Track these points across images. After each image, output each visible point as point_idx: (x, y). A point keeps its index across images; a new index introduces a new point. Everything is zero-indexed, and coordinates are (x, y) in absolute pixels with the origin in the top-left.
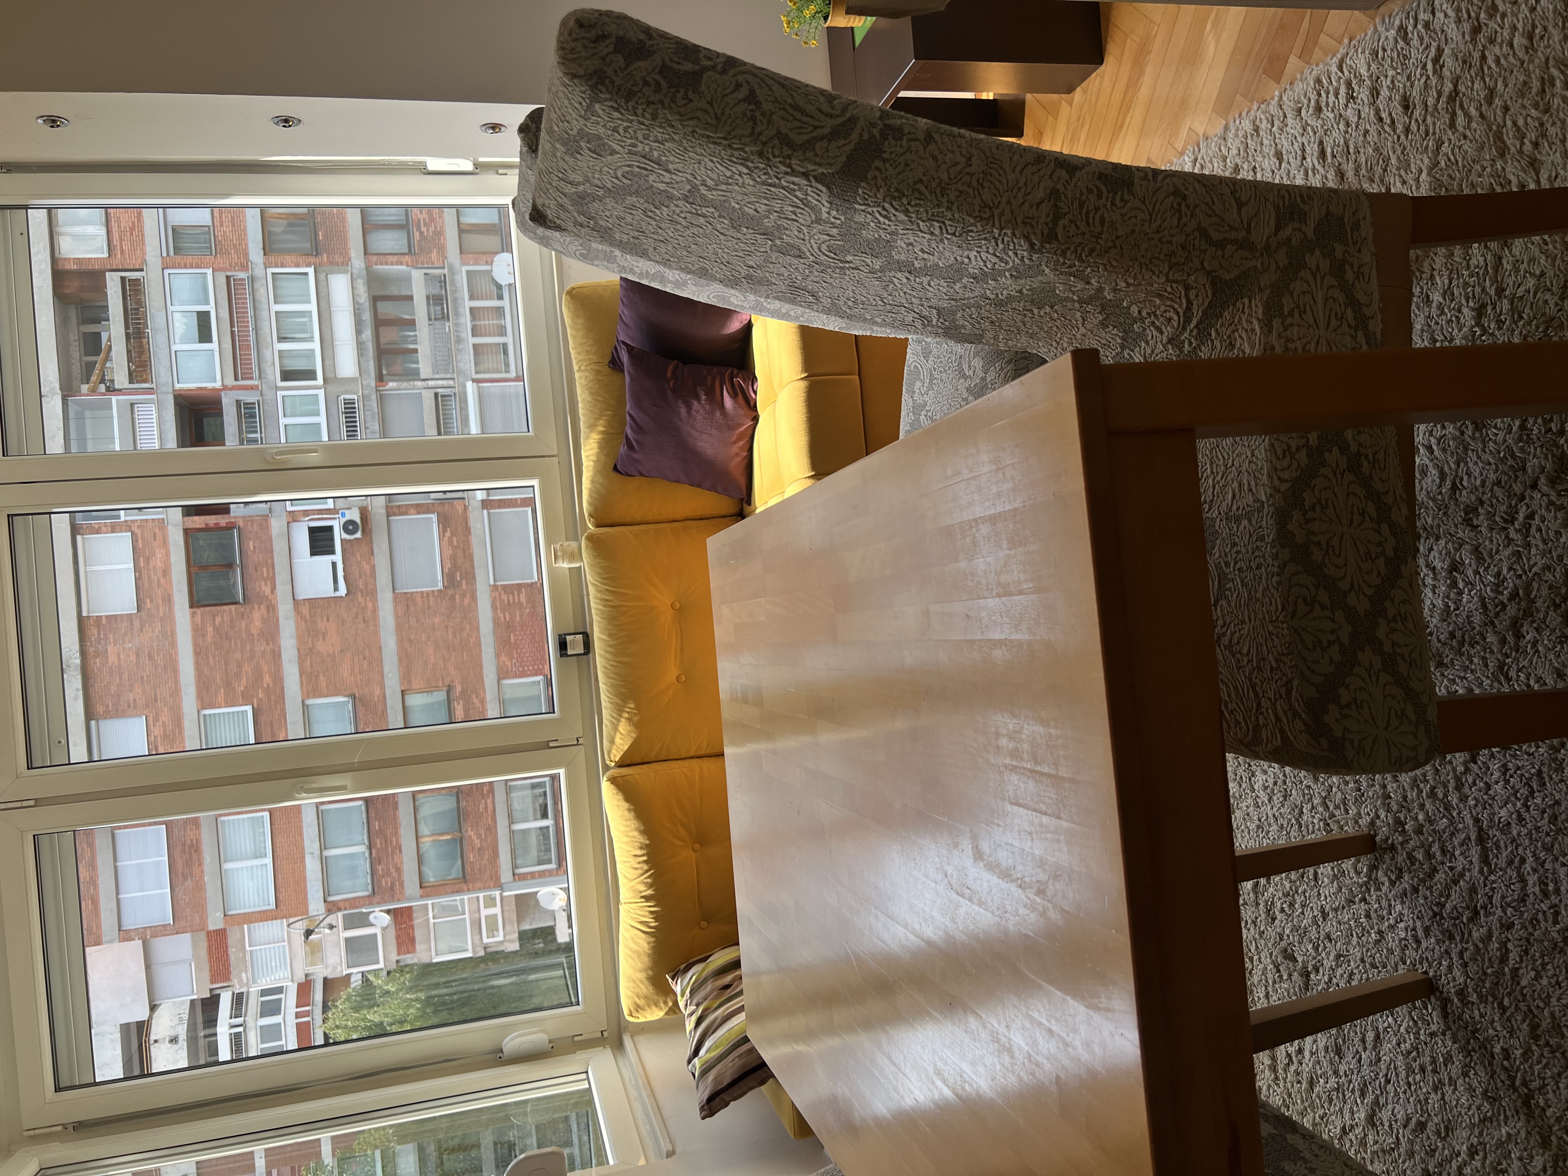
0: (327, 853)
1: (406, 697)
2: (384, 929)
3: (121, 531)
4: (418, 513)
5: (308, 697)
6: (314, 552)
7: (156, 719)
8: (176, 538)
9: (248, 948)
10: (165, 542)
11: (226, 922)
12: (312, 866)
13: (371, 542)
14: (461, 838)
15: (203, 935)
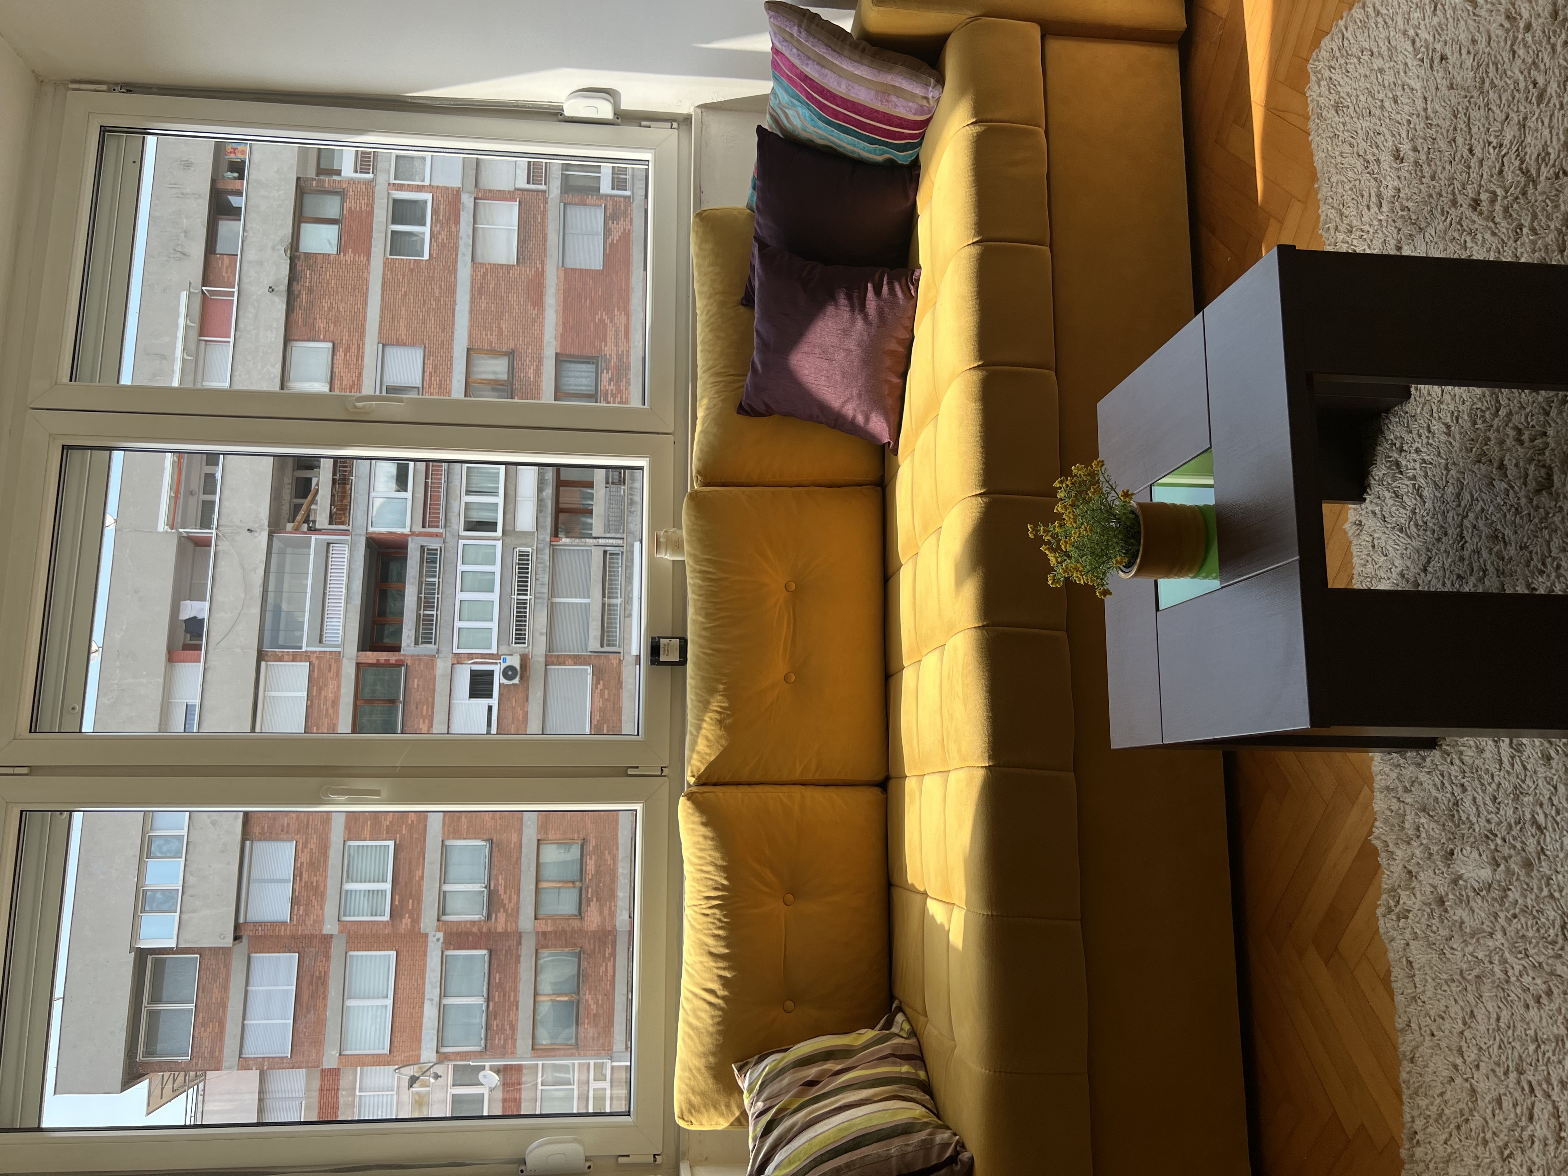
0: (446, 1001)
1: (541, 846)
2: (491, 1090)
3: (301, 661)
4: (575, 664)
5: (448, 838)
6: (473, 694)
7: (305, 845)
8: (349, 671)
9: (358, 1093)
10: (338, 675)
11: (340, 1062)
12: (430, 1013)
13: (528, 689)
14: (578, 1001)
15: (318, 1075)
